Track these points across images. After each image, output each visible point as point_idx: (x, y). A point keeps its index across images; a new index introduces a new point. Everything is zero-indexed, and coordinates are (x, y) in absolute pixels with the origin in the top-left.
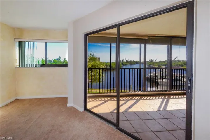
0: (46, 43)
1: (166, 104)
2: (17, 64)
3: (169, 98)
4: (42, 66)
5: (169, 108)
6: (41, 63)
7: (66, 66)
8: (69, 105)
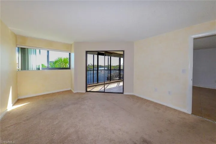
1: (119, 84)
3: (120, 82)
5: (120, 85)
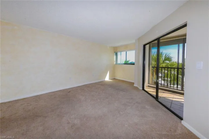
0: (126, 52)
2: (115, 63)
4: (125, 64)
6: (124, 63)
7: (134, 64)
8: (135, 85)
